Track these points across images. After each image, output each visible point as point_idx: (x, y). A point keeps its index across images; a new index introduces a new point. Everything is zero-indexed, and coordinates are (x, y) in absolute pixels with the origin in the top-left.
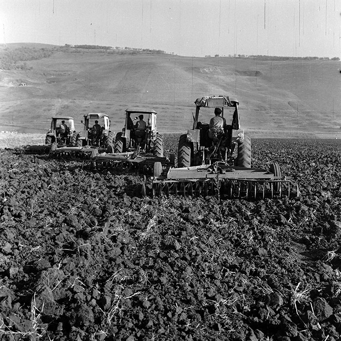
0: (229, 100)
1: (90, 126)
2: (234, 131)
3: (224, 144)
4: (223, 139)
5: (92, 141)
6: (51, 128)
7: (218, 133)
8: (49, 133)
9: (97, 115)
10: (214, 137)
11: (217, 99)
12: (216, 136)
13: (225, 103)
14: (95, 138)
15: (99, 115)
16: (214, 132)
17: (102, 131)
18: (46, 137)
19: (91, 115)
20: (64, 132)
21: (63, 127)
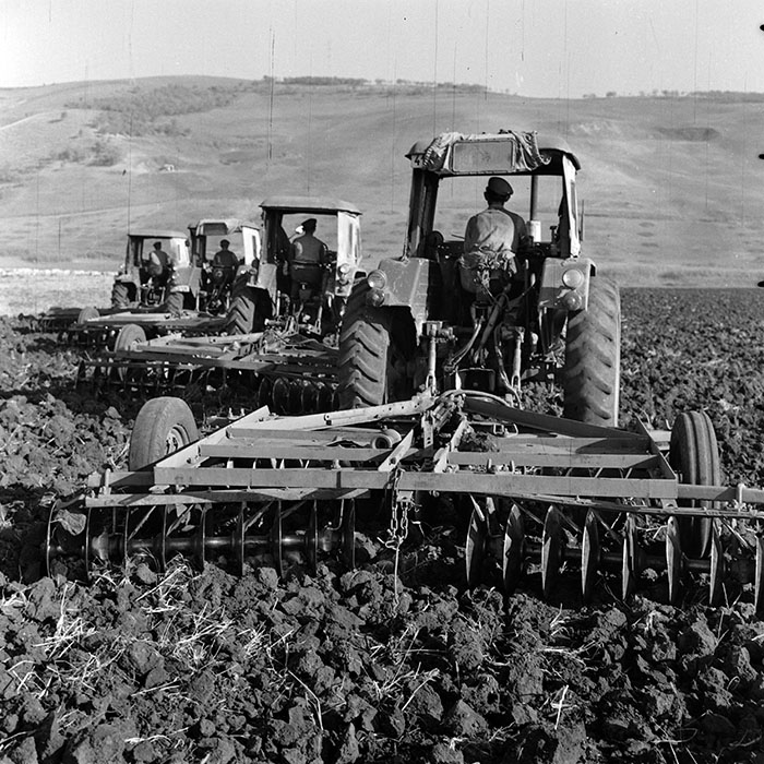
0: (531, 143)
1: (210, 255)
2: (551, 264)
3: (514, 315)
4: (512, 295)
5: (209, 297)
6: (127, 261)
7: (491, 271)
8: (120, 274)
9: (224, 224)
10: (479, 289)
11: (486, 141)
12: (486, 282)
13: (519, 155)
14: (218, 287)
15: (229, 223)
16: (477, 268)
17: (237, 268)
18: (114, 286)
19: (206, 225)
20: (160, 272)
21: (156, 260)
